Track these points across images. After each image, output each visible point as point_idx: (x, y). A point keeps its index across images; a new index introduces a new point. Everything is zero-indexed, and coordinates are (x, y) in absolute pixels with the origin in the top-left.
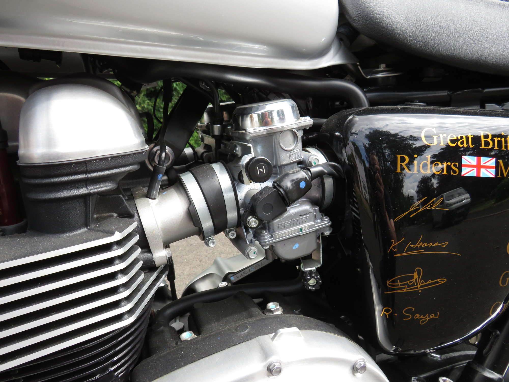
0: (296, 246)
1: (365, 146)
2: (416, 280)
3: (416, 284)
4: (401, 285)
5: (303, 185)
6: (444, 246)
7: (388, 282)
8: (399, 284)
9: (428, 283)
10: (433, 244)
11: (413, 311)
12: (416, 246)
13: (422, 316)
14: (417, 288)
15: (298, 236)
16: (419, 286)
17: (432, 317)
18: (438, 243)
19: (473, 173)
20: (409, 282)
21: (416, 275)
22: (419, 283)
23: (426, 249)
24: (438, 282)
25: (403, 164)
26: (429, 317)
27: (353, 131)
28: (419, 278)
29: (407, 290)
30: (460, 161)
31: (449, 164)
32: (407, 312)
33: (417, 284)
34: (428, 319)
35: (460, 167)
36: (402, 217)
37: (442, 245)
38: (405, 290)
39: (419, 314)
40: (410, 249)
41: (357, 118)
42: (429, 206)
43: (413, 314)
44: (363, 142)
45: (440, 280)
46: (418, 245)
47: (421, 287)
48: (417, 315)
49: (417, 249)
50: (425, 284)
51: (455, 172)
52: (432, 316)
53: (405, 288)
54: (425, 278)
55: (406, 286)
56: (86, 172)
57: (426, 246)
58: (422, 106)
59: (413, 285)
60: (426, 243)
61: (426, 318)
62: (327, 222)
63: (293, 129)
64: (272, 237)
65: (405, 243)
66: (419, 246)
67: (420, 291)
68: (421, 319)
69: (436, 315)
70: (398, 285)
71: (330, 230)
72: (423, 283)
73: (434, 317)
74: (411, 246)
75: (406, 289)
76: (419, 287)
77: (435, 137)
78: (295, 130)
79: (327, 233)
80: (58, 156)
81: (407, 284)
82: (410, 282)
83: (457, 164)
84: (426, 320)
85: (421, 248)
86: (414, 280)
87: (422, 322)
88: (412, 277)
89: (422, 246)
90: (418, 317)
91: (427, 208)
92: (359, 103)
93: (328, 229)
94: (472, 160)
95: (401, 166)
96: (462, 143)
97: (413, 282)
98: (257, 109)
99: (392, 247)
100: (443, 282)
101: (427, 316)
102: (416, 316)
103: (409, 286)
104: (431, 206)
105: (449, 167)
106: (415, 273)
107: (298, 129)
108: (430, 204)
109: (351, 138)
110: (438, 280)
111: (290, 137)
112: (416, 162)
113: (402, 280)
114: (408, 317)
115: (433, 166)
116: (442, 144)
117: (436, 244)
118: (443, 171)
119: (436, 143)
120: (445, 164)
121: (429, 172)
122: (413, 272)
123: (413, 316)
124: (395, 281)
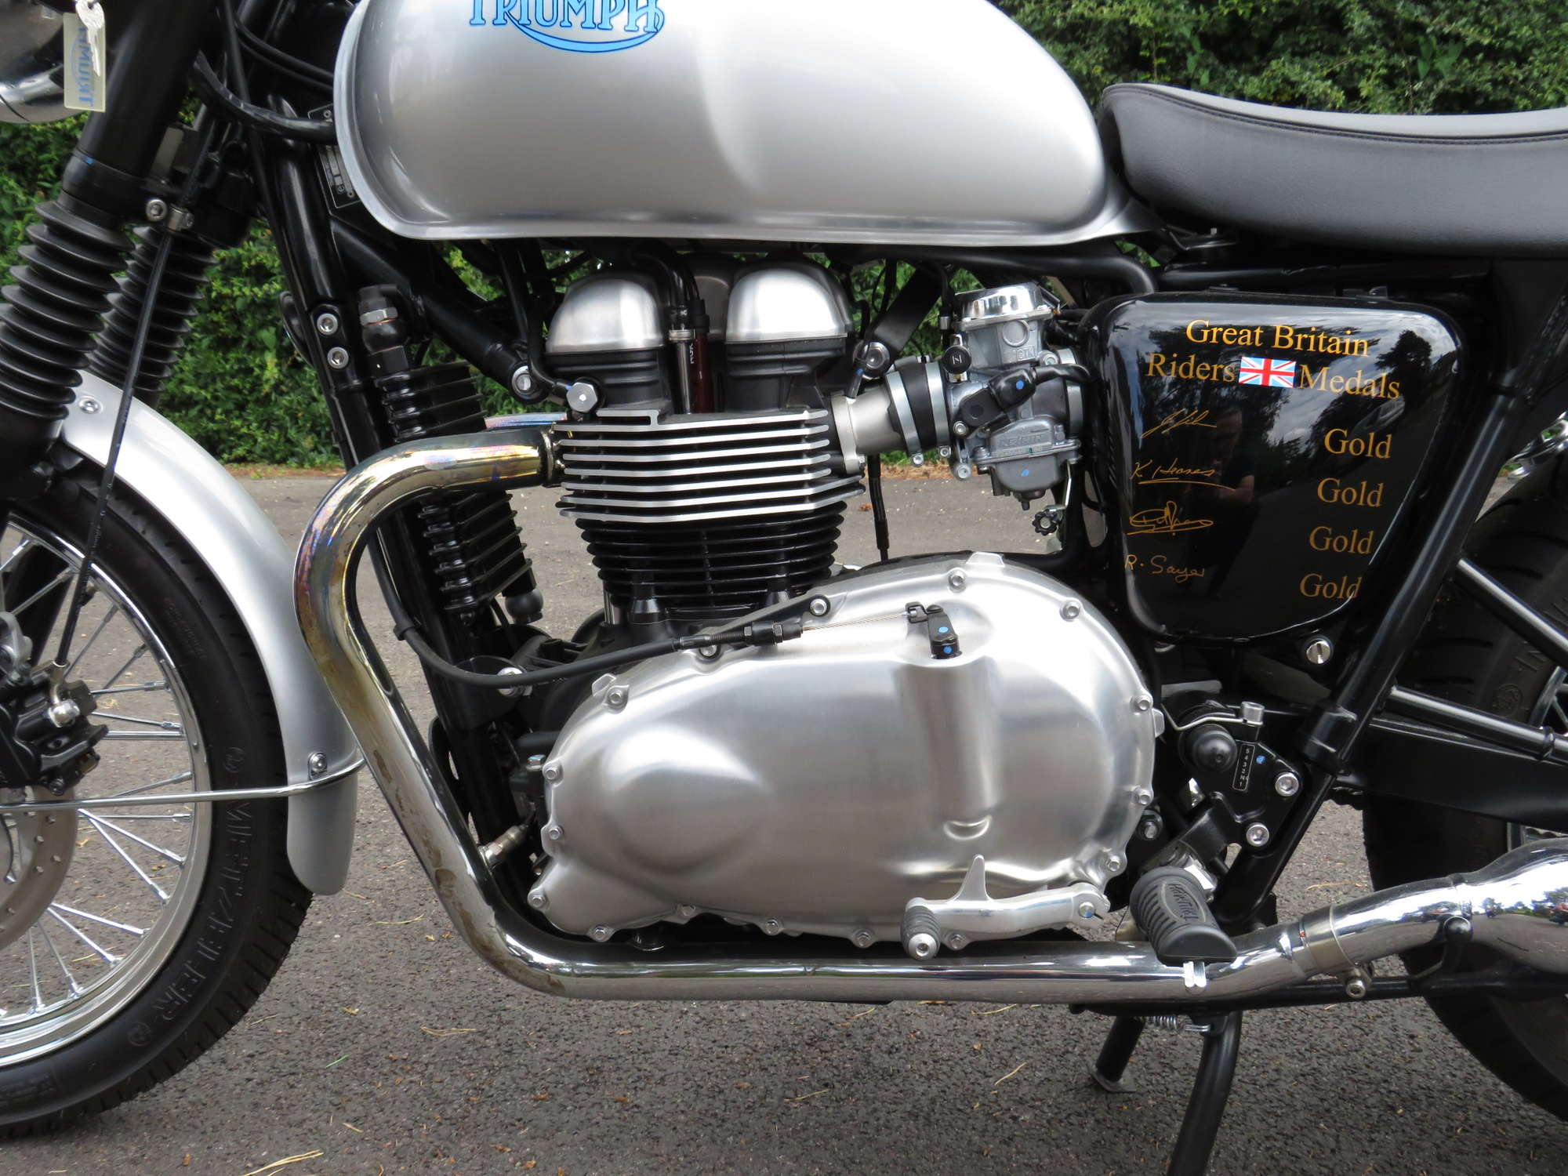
0: (1026, 473)
2: (1168, 518)
3: (1167, 524)
4: (1149, 523)
5: (1020, 385)
7: (1131, 519)
8: (1145, 521)
9: (1186, 523)
10: (1192, 471)
11: (1165, 561)
12: (1168, 471)
13: (1179, 570)
14: (1169, 529)
15: (1028, 458)
16: (1172, 527)
17: (1195, 573)
18: (1199, 470)
19: (1258, 380)
20: (1157, 519)
21: (1167, 511)
22: (1172, 522)
23: (1182, 476)
24: (1199, 524)
25: (1158, 366)
26: (1189, 572)
27: (1119, 323)
28: (1171, 515)
29: (1156, 531)
30: (1238, 364)
31: (1222, 366)
32: (1157, 561)
33: (1170, 524)
34: (1187, 576)
35: (1237, 371)
36: (1151, 432)
38: (1153, 531)
39: (1174, 568)
40: (1159, 476)
42: (1188, 420)
43: (1166, 566)
46: (1170, 471)
47: (1175, 528)
48: (1171, 568)
49: (1169, 475)
50: (1180, 524)
51: (1229, 378)
53: (1152, 527)
54: (1180, 517)
55: (1155, 525)
56: (783, 353)
57: (1181, 472)
58: (1231, 291)
59: (1164, 524)
60: (1182, 469)
61: (1185, 573)
62: (1073, 443)
63: (1021, 319)
64: (992, 455)
65: (1153, 467)
66: (1172, 472)
67: (1174, 534)
68: (1178, 574)
70: (1144, 524)
71: (1077, 456)
72: (1177, 523)
74: (1161, 471)
75: (1154, 529)
77: (1206, 332)
78: (1025, 322)
79: (1072, 459)
80: (759, 335)
81: (1155, 522)
82: (1160, 521)
83: (1233, 367)
84: (1185, 577)
85: (1175, 475)
86: (1165, 517)
87: (1180, 579)
88: (1162, 514)
89: (1177, 472)
90: (1172, 571)
91: (1186, 423)
92: (1141, 287)
93: (1073, 454)
94: (1258, 363)
95: (1155, 368)
96: (1245, 340)
97: (1164, 520)
99: (1136, 472)
101: (1186, 571)
102: (1170, 570)
103: (1158, 525)
104: (1191, 421)
105: (1221, 371)
106: (1166, 508)
107: (1030, 320)
108: (1190, 418)
109: (1114, 338)
111: (1017, 329)
112: (1174, 363)
113: (1149, 516)
114: (1159, 569)
115: (1198, 369)
116: (1214, 340)
117: (1197, 472)
118: (1211, 376)
119: (1205, 338)
120: (1216, 367)
121: (1191, 376)
122: (1163, 507)
123: (1165, 569)
124: (1140, 518)
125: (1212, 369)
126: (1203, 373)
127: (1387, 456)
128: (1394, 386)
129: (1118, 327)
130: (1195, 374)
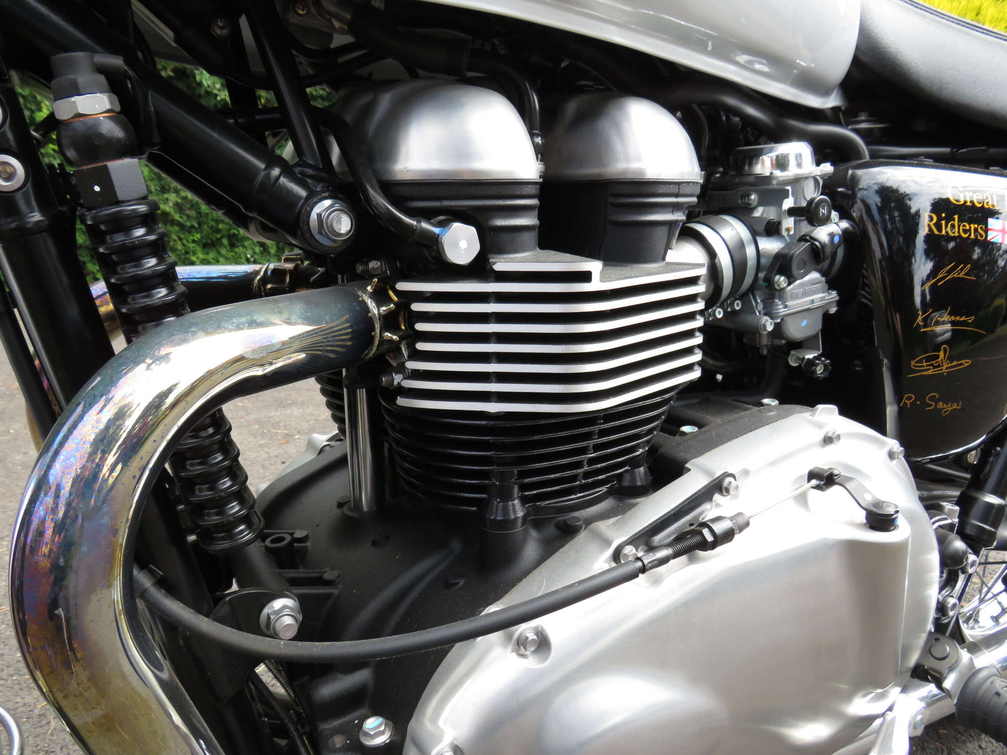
0: (804, 324)
1: (877, 205)
2: (942, 360)
3: (941, 365)
4: (927, 366)
6: (970, 321)
7: (913, 363)
8: (925, 364)
9: (954, 364)
10: (960, 318)
11: (937, 398)
12: (944, 319)
13: (945, 405)
14: (942, 370)
15: (809, 309)
16: (944, 368)
19: (999, 239)
20: (934, 362)
21: (942, 354)
22: (944, 364)
23: (953, 323)
24: (962, 364)
25: (931, 224)
26: (952, 407)
27: (860, 187)
28: (945, 357)
29: (932, 372)
30: (986, 224)
31: (976, 226)
32: (930, 399)
33: (943, 366)
34: (950, 409)
35: (986, 230)
36: (930, 284)
37: (968, 320)
38: (930, 372)
39: (942, 403)
40: (937, 323)
41: (859, 172)
42: (957, 273)
43: (936, 402)
44: (875, 200)
47: (947, 368)
48: (940, 403)
49: (944, 322)
50: (950, 365)
51: (982, 236)
52: (954, 405)
53: (929, 369)
54: (951, 359)
55: (931, 367)
56: (677, 196)
57: (953, 319)
59: (939, 366)
61: (949, 407)
62: (834, 295)
63: (815, 176)
64: (786, 307)
65: (933, 315)
66: (946, 319)
67: (945, 374)
68: (944, 408)
69: (958, 406)
70: (923, 366)
71: (837, 305)
72: (948, 364)
73: (955, 407)
74: (939, 319)
75: (931, 370)
77: (962, 195)
78: (819, 179)
79: (833, 310)
81: (932, 365)
82: (936, 363)
83: (984, 227)
84: (948, 410)
85: (948, 322)
86: (940, 360)
87: (945, 413)
88: (937, 357)
89: (950, 320)
90: (940, 406)
91: (955, 276)
93: (835, 304)
94: (997, 224)
95: (929, 226)
96: (988, 204)
97: (939, 362)
98: (771, 150)
99: (918, 320)
100: (968, 364)
101: (949, 405)
103: (935, 367)
104: (960, 273)
105: (976, 230)
106: (941, 352)
107: (821, 177)
108: (958, 271)
110: (963, 361)
111: (813, 185)
112: (943, 222)
113: (928, 359)
114: (931, 405)
115: (961, 228)
116: (968, 203)
117: (963, 318)
118: (970, 235)
119: (962, 202)
120: (973, 226)
121: (956, 234)
122: (939, 351)
123: (936, 404)
124: (920, 361)
125: (970, 227)
126: (965, 231)
130: (959, 232)
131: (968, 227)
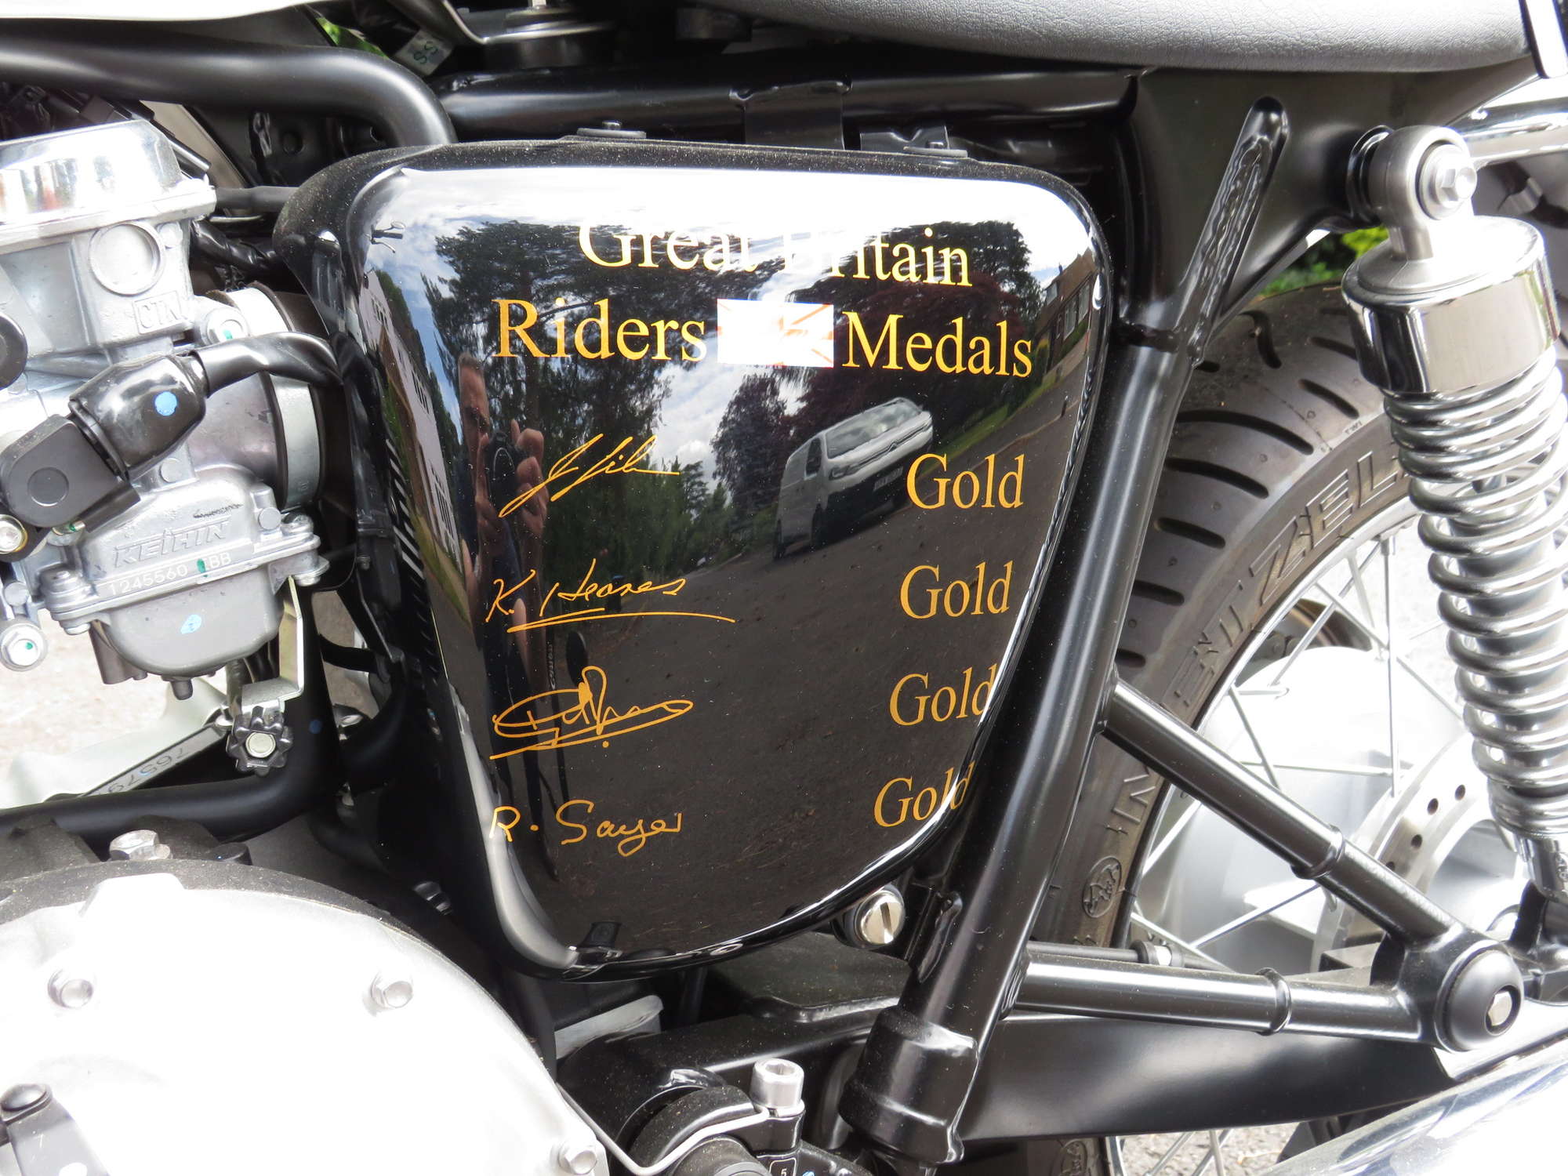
0: (194, 622)
2: (587, 707)
3: (588, 722)
4: (541, 727)
5: (166, 405)
6: (673, 593)
7: (497, 721)
8: (532, 722)
9: (629, 715)
10: (635, 588)
11: (589, 811)
12: (578, 594)
13: (624, 827)
14: (593, 733)
15: (194, 587)
16: (599, 728)
17: (660, 828)
18: (650, 583)
20: (563, 714)
21: (584, 692)
22: (597, 718)
23: (611, 603)
24: (662, 713)
25: (519, 330)
26: (647, 829)
27: (382, 225)
28: (596, 700)
29: (560, 742)
30: (710, 316)
31: (674, 325)
32: (568, 815)
33: (593, 722)
34: (644, 836)
35: (711, 334)
36: (524, 501)
37: (665, 589)
38: (555, 744)
39: (612, 823)
40: (557, 606)
42: (613, 463)
43: (593, 822)
45: (669, 706)
46: (587, 589)
47: (606, 730)
48: (606, 824)
49: (580, 604)
50: (619, 718)
51: (694, 351)
52: (659, 825)
53: (551, 736)
54: (617, 700)
55: (557, 730)
57: (609, 592)
58: (632, 139)
59: (580, 724)
60: (610, 586)
61: (639, 832)
63: (138, 220)
64: (94, 590)
66: (586, 594)
67: (606, 744)
68: (622, 837)
69: (672, 823)
70: (530, 729)
72: (611, 716)
73: (663, 829)
74: (560, 595)
75: (557, 739)
76: (599, 732)
77: (626, 242)
78: (147, 226)
79: (311, 575)
81: (559, 723)
82: (569, 717)
83: (701, 325)
84: (639, 841)
85: (594, 601)
86: (581, 707)
87: (628, 847)
88: (574, 699)
89: (599, 594)
90: (608, 832)
91: (607, 470)
95: (514, 337)
96: (717, 258)
97: (579, 715)
99: (496, 602)
100: (680, 712)
101: (640, 826)
102: (603, 830)
103: (566, 729)
104: (620, 464)
105: (673, 336)
106: (581, 684)
107: (162, 223)
108: (615, 458)
110: (664, 705)
111: (129, 245)
113: (539, 709)
114: (579, 832)
115: (621, 334)
116: (648, 262)
117: (645, 588)
118: (653, 349)
119: (626, 259)
120: (660, 326)
121: (605, 352)
122: (576, 681)
123: (592, 829)
124: (519, 715)
125: (653, 331)
126: (634, 343)
127: (1017, 503)
128: (1023, 348)
129: (378, 234)
130: (612, 345)
131: (644, 330)
